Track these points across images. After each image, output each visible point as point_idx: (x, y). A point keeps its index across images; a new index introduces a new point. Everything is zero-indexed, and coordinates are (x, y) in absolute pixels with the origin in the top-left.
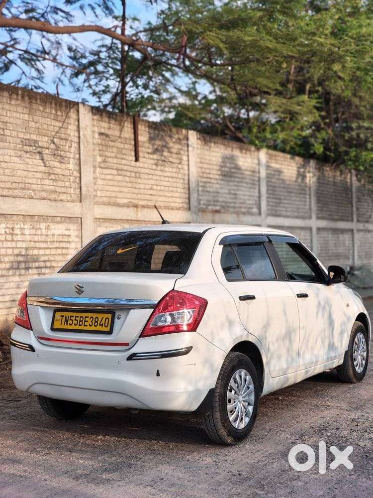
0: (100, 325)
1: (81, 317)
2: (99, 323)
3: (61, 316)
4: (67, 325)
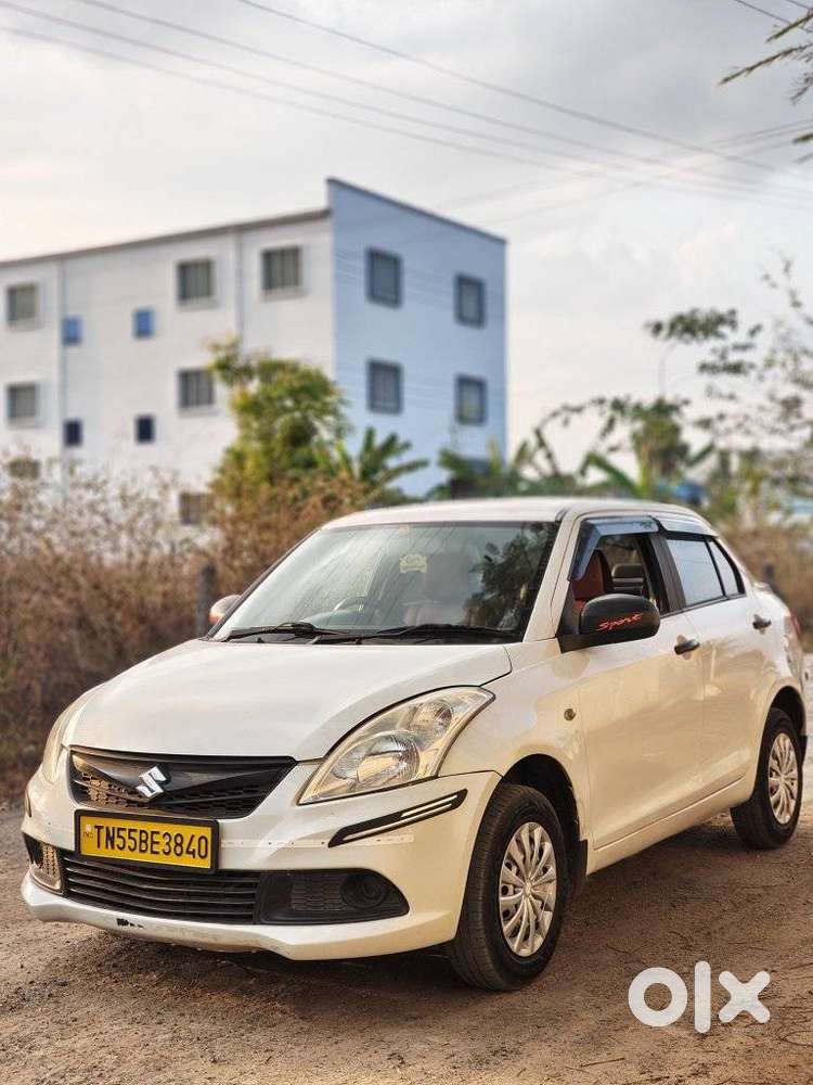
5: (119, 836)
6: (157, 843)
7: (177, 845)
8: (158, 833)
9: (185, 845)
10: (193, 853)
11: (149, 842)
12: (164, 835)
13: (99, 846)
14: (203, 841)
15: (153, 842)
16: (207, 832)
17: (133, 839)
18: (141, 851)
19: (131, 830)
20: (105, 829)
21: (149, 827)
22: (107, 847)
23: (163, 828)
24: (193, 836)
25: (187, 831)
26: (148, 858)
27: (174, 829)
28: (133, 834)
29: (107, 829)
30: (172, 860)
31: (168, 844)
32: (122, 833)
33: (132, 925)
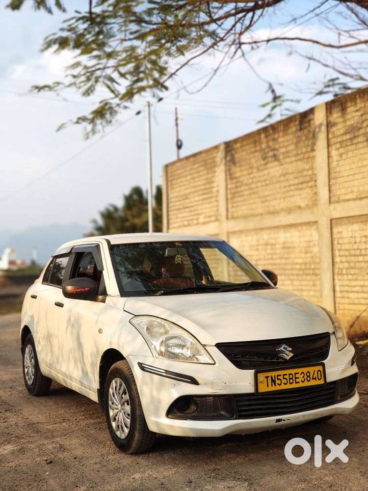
5: (278, 379)
6: (298, 378)
7: (307, 376)
8: (298, 373)
9: (311, 377)
10: (315, 379)
11: (294, 378)
12: (301, 374)
13: (268, 386)
14: (319, 372)
15: (296, 378)
16: (320, 368)
17: (286, 379)
18: (290, 383)
19: (284, 375)
20: (270, 377)
21: (293, 371)
22: (272, 386)
23: (300, 370)
24: (314, 371)
25: (311, 370)
26: (294, 386)
27: (305, 370)
28: (285, 377)
29: (271, 377)
30: (306, 384)
31: (303, 377)
32: (279, 377)
33: (284, 420)
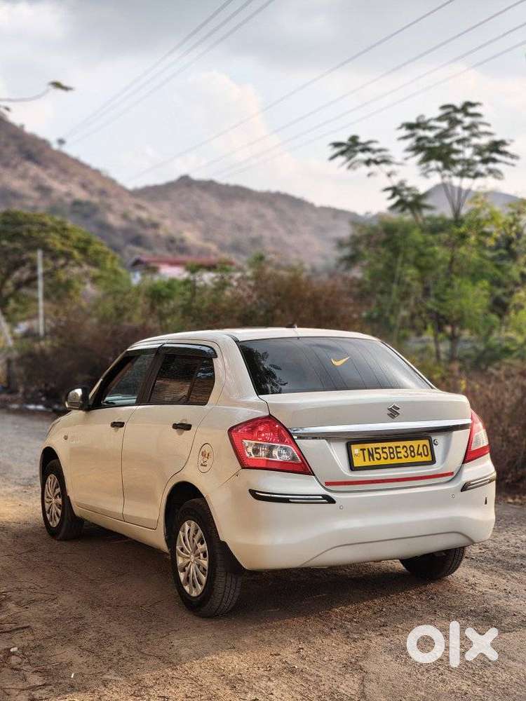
0: (418, 454)
1: (390, 448)
2: (416, 452)
3: (361, 450)
4: (374, 460)
